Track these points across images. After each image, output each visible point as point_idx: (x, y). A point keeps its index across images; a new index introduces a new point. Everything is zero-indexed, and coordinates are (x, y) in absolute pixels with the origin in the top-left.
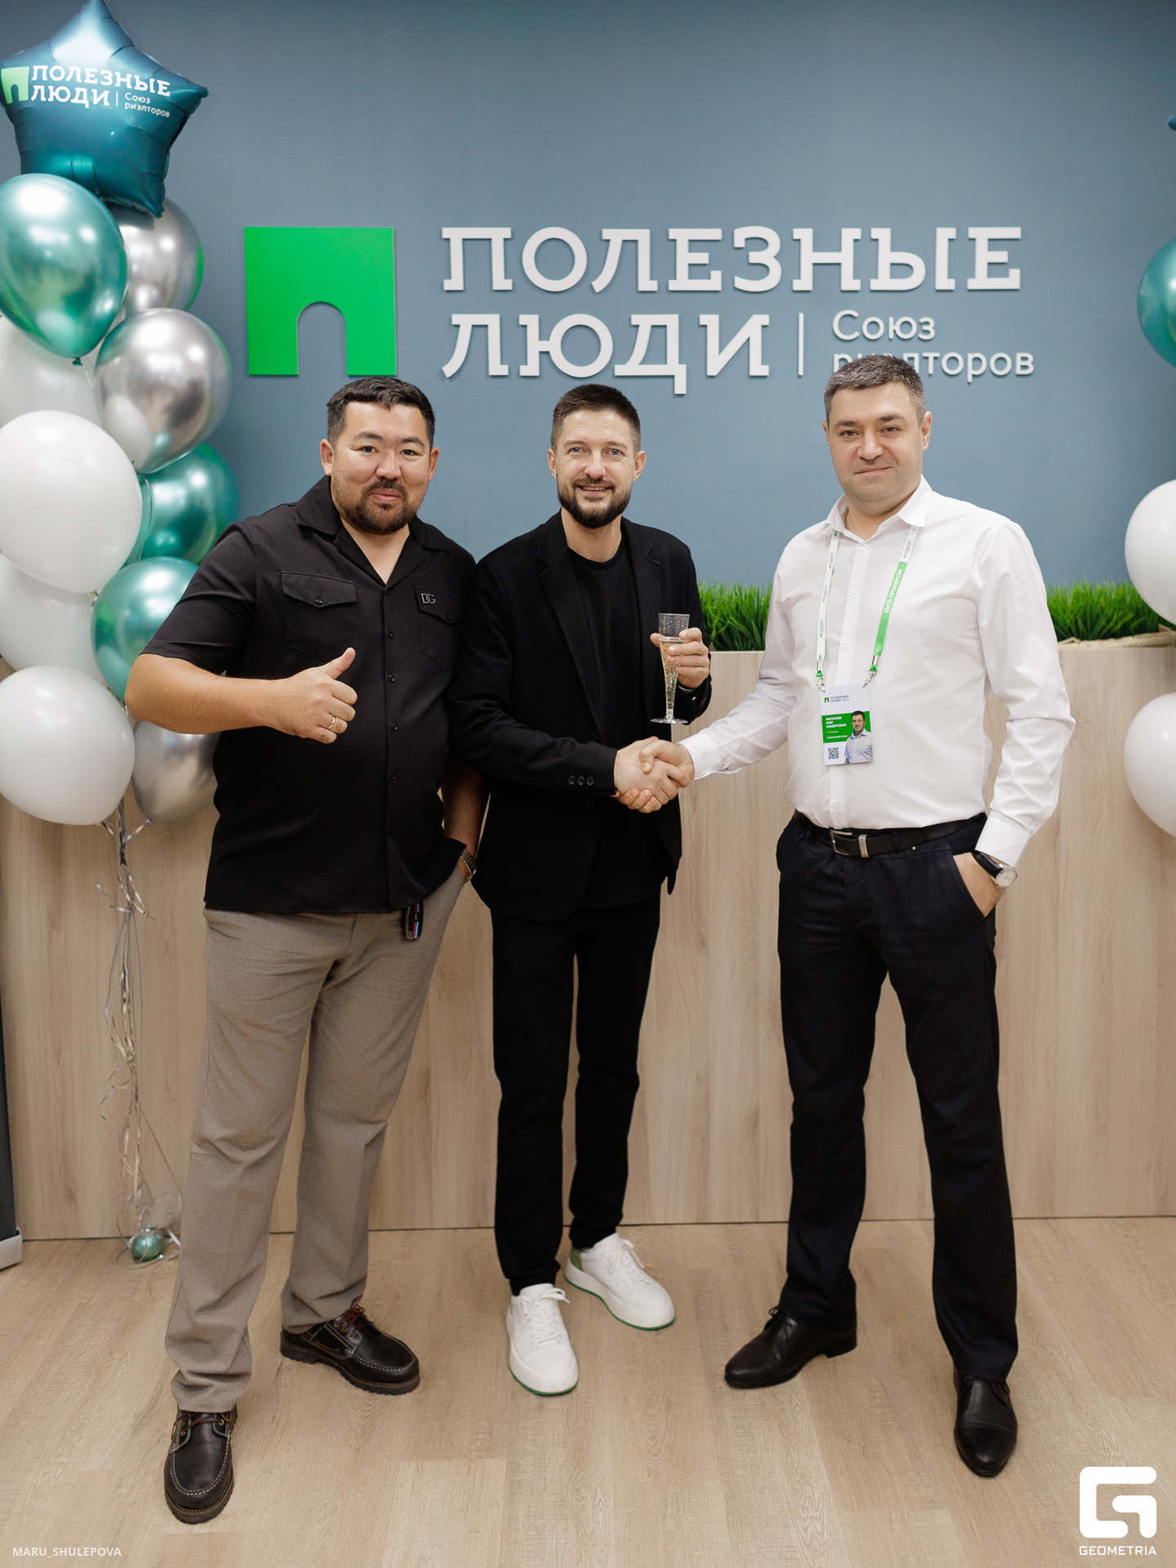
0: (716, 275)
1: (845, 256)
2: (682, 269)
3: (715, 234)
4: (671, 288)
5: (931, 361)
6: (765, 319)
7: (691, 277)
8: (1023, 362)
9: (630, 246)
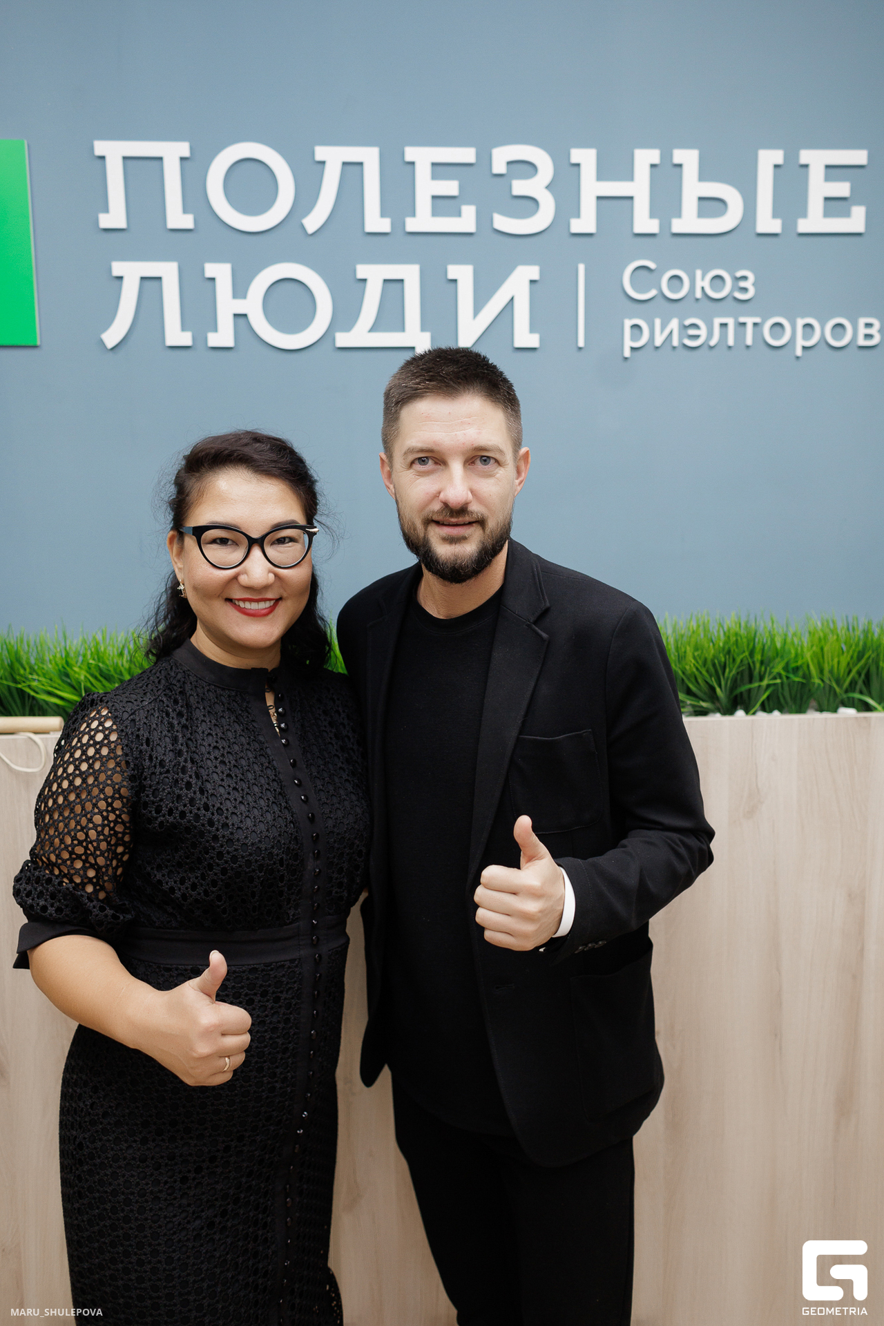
0: (469, 212)
1: (639, 188)
2: (423, 203)
3: (466, 155)
4: (409, 228)
5: (750, 328)
6: (533, 272)
7: (435, 213)
8: (867, 329)
9: (352, 169)
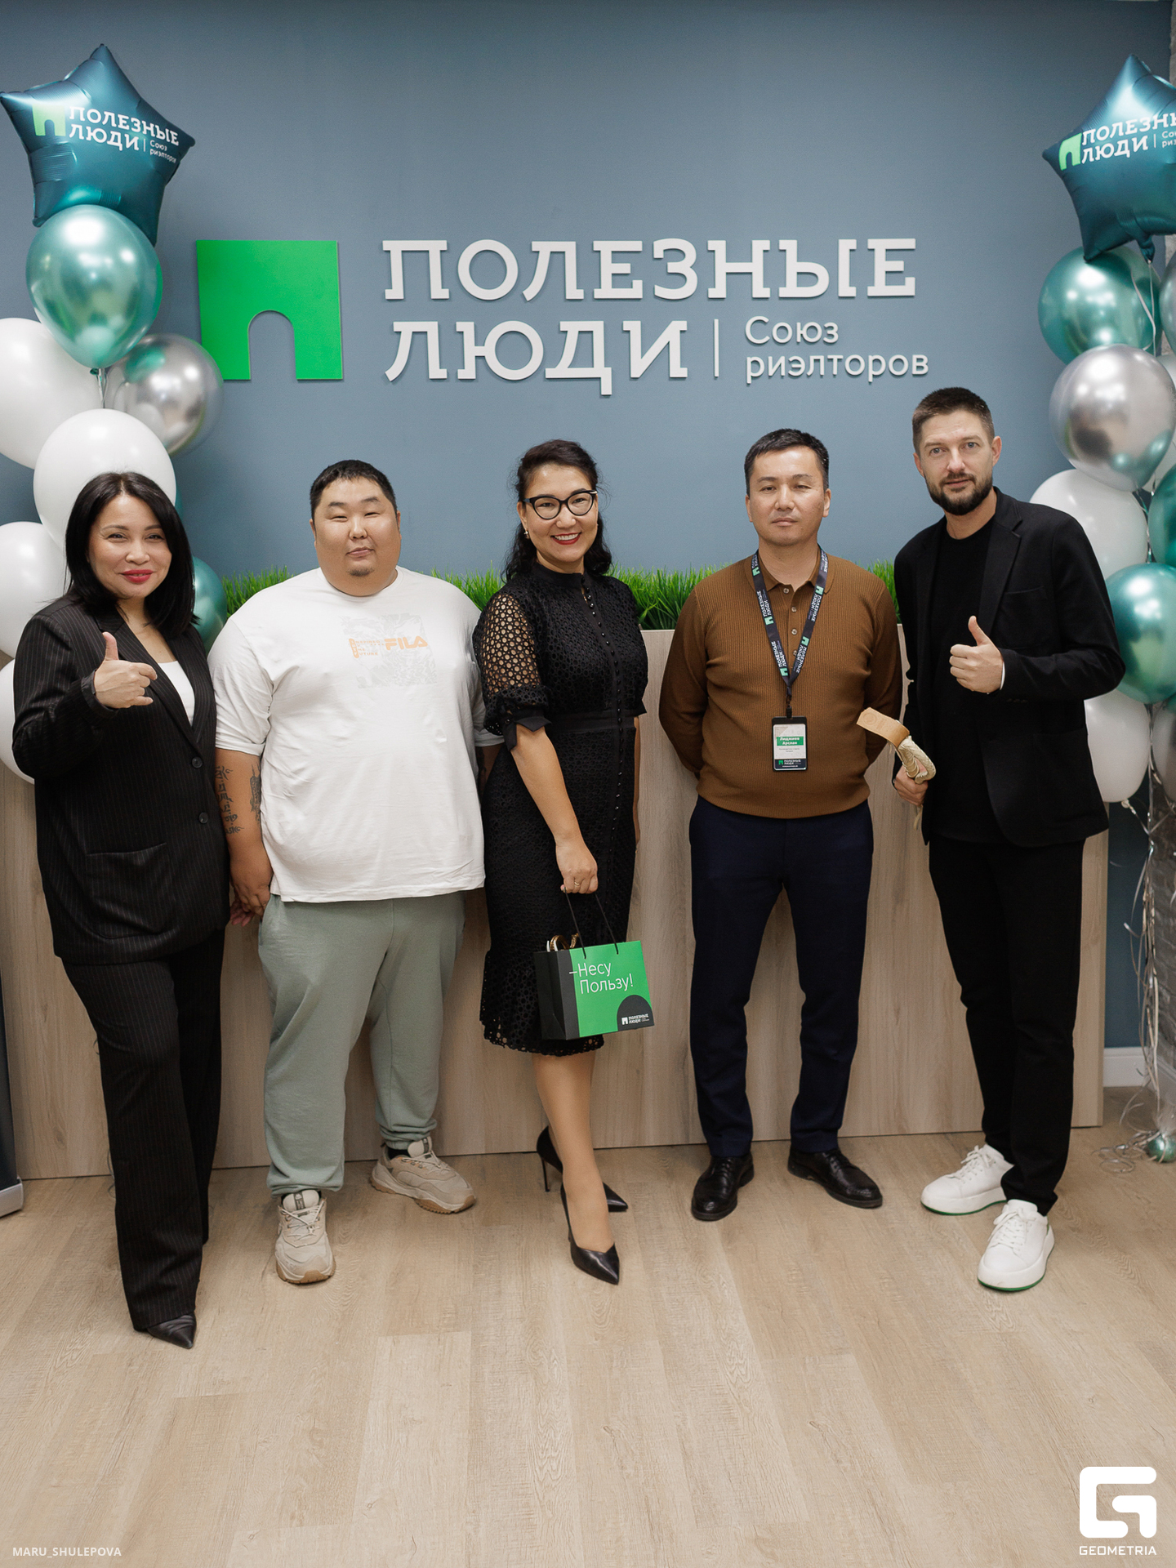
0: (638, 285)
1: (756, 267)
2: (606, 279)
3: (637, 246)
4: (597, 296)
5: (835, 362)
6: (683, 325)
7: (614, 286)
8: (918, 362)
9: (557, 257)
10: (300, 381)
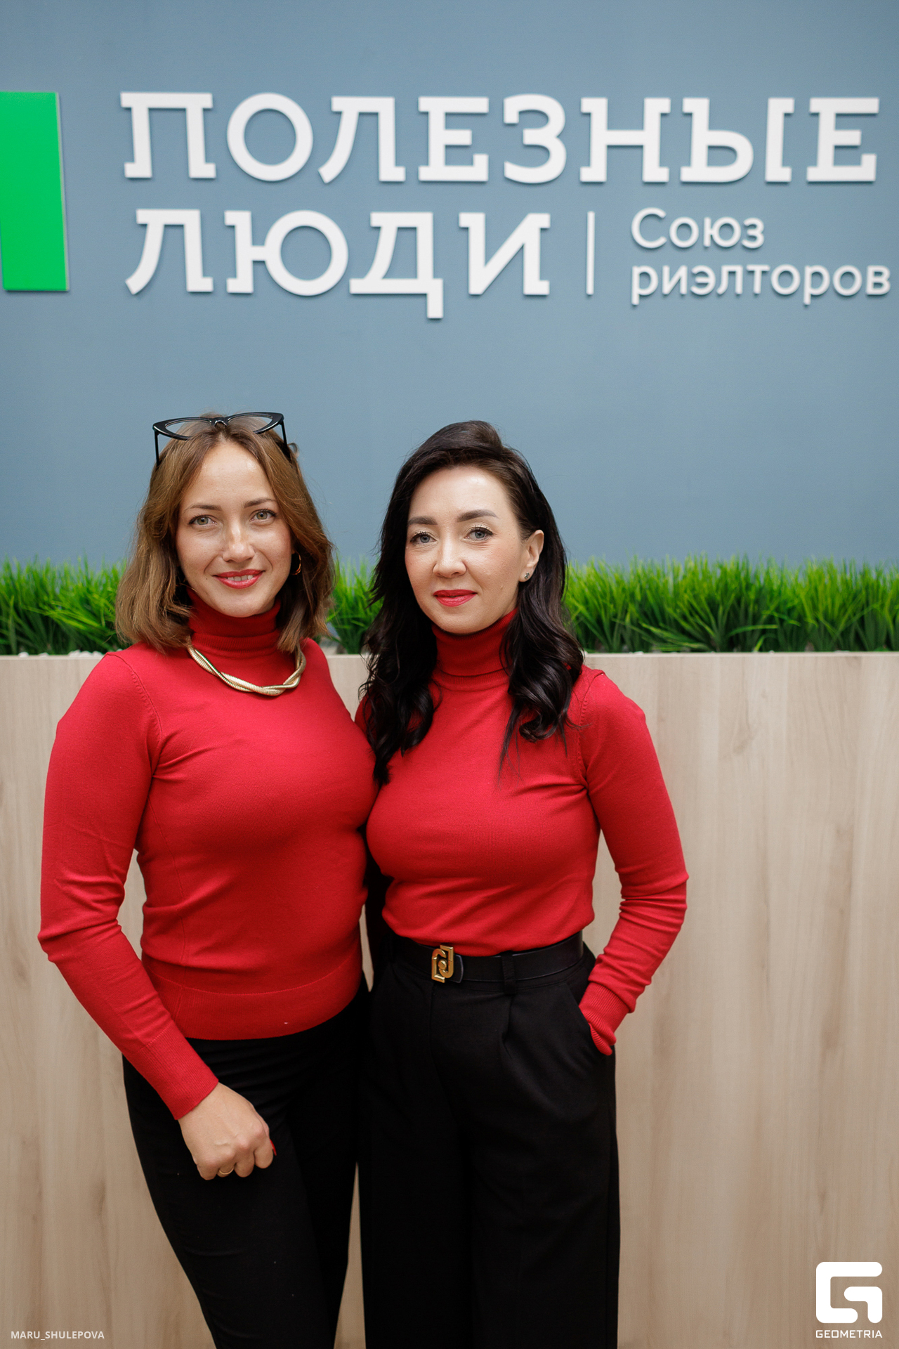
0: (481, 161)
1: (649, 137)
2: (436, 153)
3: (479, 104)
4: (423, 177)
5: (758, 277)
6: (543, 220)
7: (449, 161)
8: (875, 278)
9: (368, 119)
10: (10, 292)
